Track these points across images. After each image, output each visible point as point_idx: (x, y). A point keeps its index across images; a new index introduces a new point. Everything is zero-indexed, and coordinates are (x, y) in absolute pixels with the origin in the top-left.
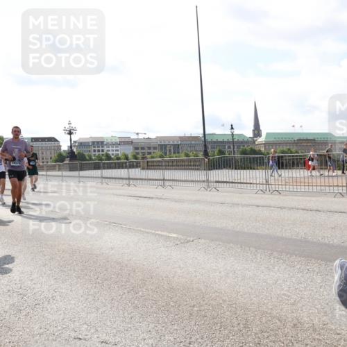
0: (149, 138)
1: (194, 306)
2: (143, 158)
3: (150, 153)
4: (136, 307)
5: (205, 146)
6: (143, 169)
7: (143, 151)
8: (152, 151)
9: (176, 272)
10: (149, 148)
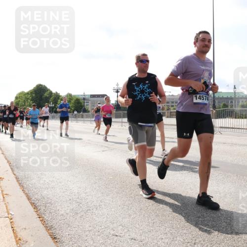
0: (173, 95)
1: (199, 217)
2: (168, 110)
3: (173, 106)
4: (158, 216)
5: (214, 101)
6: (168, 117)
7: (168, 104)
8: (174, 104)
9: (187, 192)
10: (173, 102)
